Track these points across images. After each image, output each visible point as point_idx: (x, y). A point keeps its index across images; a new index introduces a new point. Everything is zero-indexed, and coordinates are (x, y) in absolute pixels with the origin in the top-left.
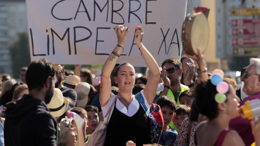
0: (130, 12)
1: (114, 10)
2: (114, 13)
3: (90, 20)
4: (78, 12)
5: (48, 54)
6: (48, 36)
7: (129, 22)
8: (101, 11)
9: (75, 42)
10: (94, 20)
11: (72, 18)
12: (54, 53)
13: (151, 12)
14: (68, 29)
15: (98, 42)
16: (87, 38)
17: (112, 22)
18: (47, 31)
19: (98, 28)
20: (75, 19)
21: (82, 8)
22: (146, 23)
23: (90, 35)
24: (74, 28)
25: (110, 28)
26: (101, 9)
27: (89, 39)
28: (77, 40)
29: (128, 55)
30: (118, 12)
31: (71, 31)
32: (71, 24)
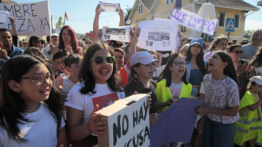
0: (25, 11)
1: (16, 10)
7: (25, 16)
8: (9, 11)
13: (34, 11)
17: (16, 16)
22: (33, 16)
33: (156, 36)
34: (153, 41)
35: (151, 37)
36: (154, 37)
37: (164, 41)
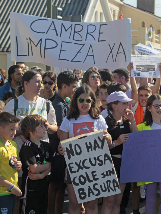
0: (88, 33)
1: (76, 31)
2: (75, 33)
3: (57, 35)
4: (49, 29)
5: (29, 55)
6: (28, 42)
7: (86, 40)
8: (66, 31)
9: (45, 49)
10: (60, 36)
11: (44, 33)
12: (32, 55)
13: (103, 33)
14: (41, 40)
15: (61, 51)
16: (54, 48)
17: (73, 39)
18: (27, 39)
19: (62, 42)
20: (47, 33)
21: (52, 27)
22: (99, 41)
23: (56, 45)
24: (46, 40)
25: (71, 43)
26: (66, 29)
27: (55, 48)
28: (46, 48)
29: (83, 62)
30: (78, 33)
31: (43, 41)
32: (44, 36)
33: (143, 68)
34: (140, 72)
35: (138, 69)
36: (141, 68)
37: (150, 72)
